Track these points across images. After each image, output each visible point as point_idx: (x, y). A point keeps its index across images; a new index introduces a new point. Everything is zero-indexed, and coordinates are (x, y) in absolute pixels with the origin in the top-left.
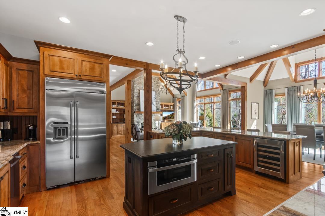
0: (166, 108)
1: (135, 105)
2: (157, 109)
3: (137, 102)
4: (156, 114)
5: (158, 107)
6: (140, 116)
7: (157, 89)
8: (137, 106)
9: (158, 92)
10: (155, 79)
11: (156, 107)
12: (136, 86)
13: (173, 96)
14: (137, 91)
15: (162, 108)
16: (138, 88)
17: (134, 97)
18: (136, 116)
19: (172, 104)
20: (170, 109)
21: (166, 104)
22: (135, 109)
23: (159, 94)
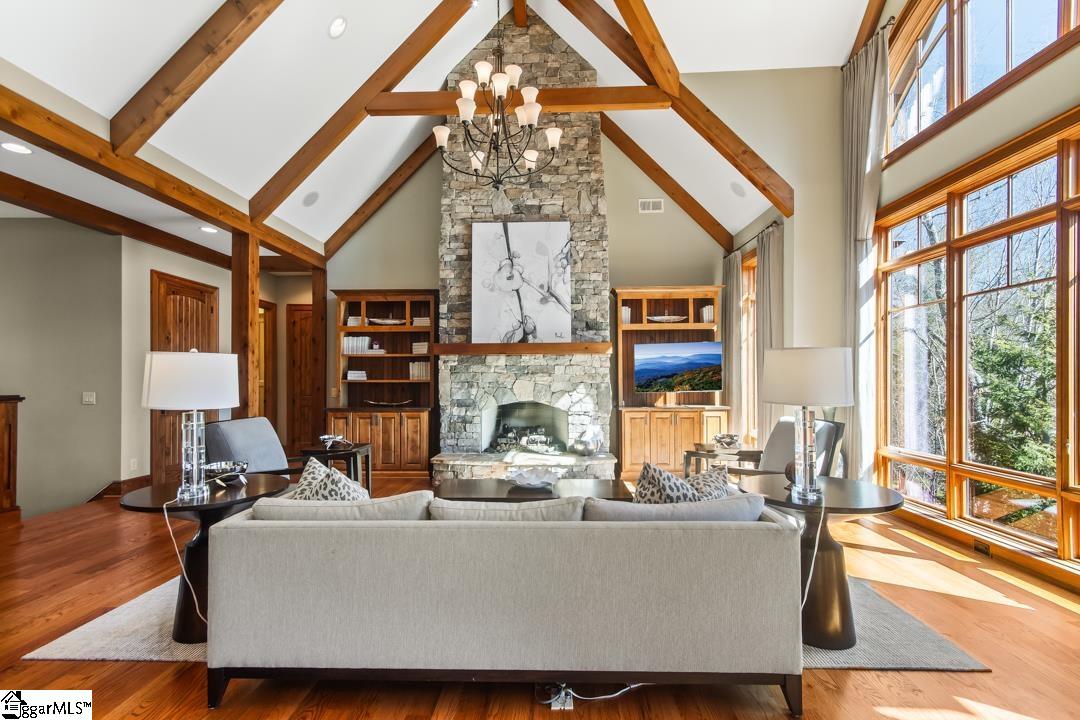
0: (667, 322)
1: (443, 308)
2: (589, 327)
3: (454, 292)
4: (578, 358)
5: (592, 316)
6: (475, 368)
7: (587, 207)
8: (457, 315)
9: (595, 220)
10: (572, 148)
11: (577, 317)
12: (451, 207)
13: (728, 242)
14: (459, 229)
15: (636, 318)
16: (464, 211)
17: (442, 266)
18: (453, 370)
19: (714, 290)
20: (691, 326)
21: (658, 292)
22: (447, 333)
23: (602, 237)
